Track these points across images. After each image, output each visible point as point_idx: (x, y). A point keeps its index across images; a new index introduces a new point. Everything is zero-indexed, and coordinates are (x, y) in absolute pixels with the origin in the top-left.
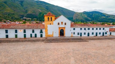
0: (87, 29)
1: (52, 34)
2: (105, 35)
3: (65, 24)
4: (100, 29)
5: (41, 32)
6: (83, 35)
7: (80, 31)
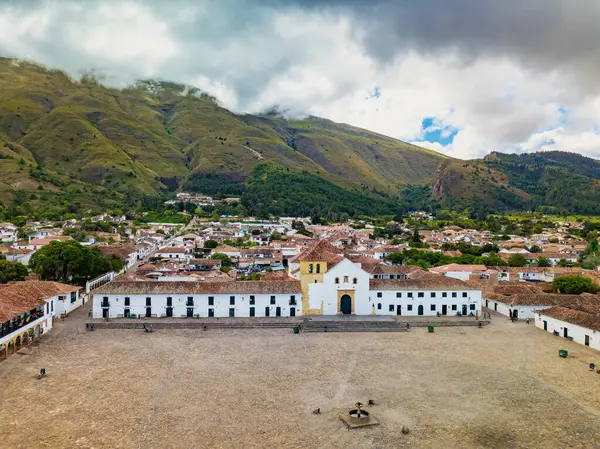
0: (415, 294)
1: (319, 308)
2: (469, 311)
3: (355, 281)
4: (454, 295)
5: (293, 301)
6: (405, 312)
7: (396, 302)
